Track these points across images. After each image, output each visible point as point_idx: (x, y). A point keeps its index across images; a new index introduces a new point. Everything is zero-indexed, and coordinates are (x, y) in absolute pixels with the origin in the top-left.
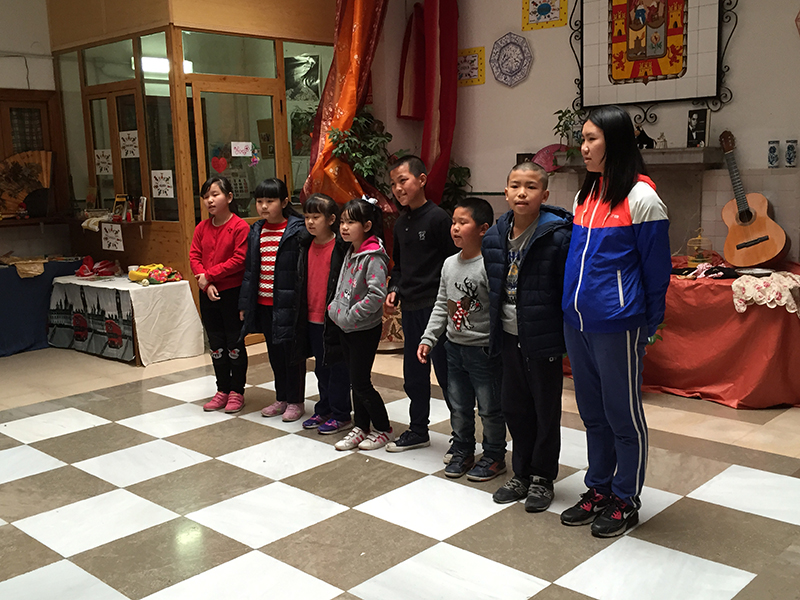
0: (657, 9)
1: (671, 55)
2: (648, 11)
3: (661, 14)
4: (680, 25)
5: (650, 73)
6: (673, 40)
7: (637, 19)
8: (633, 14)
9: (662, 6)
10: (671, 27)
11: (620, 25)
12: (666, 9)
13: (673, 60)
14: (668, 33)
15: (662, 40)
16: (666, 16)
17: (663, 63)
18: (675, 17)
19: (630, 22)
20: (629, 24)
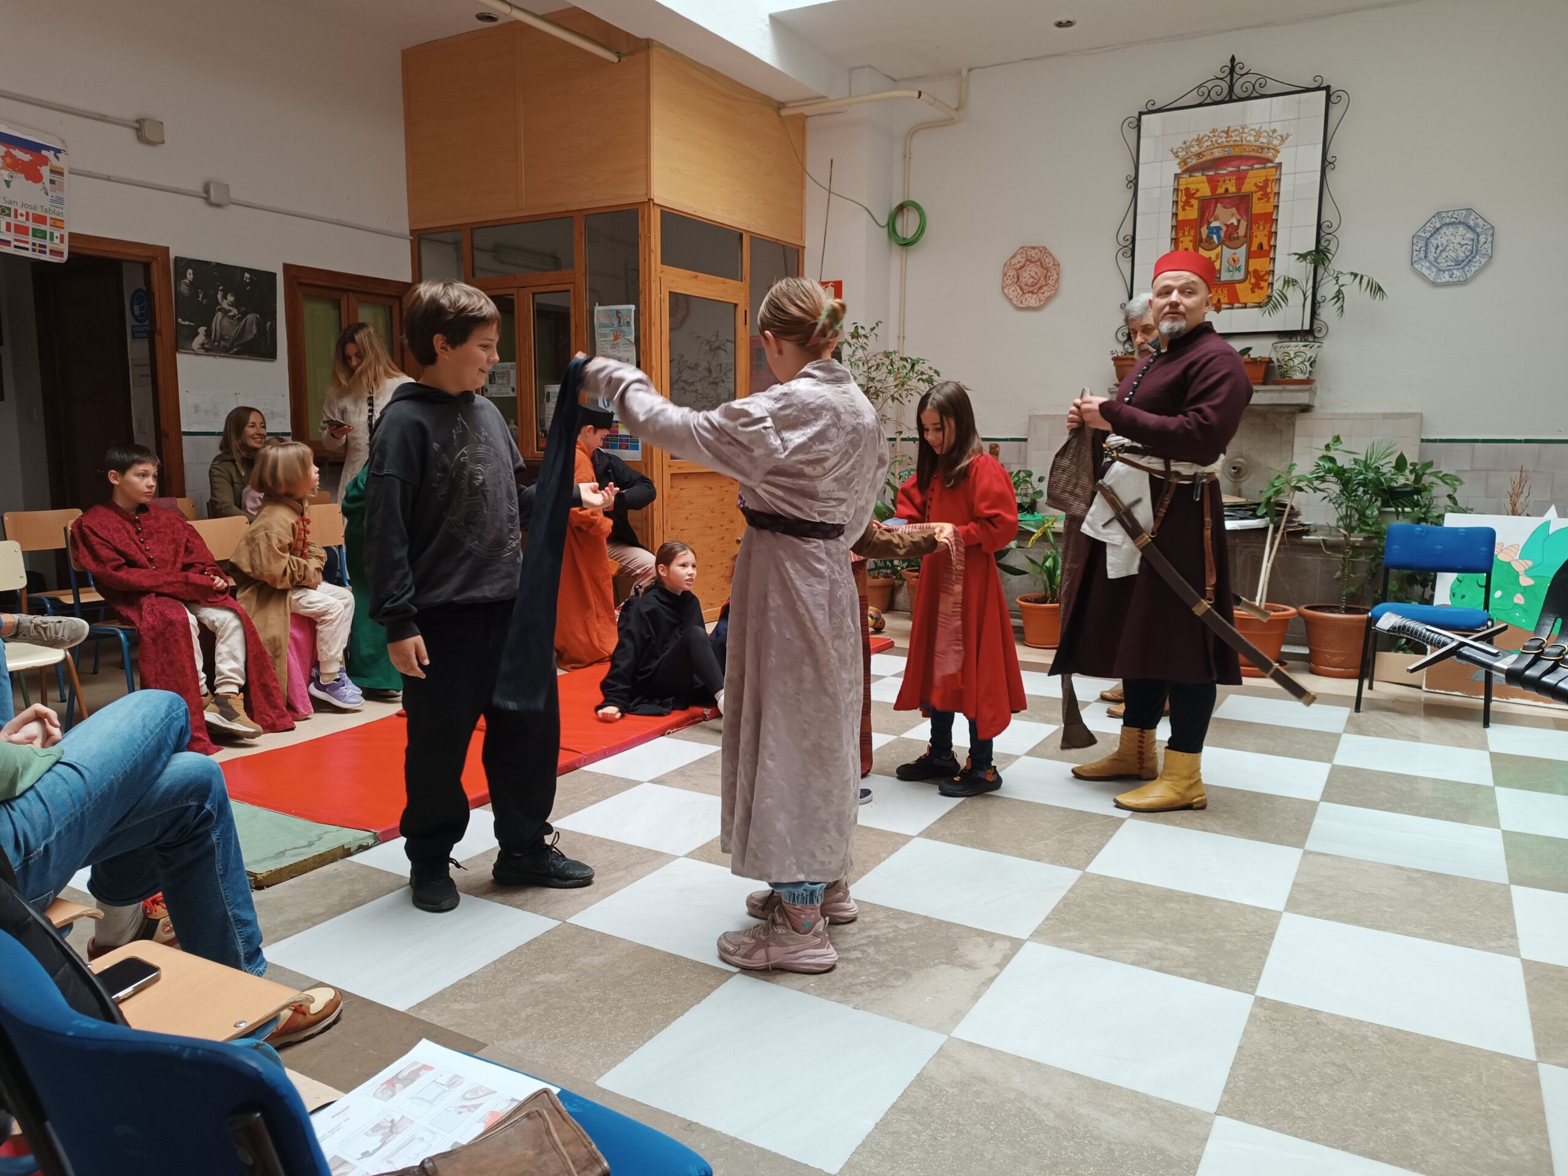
0: (1237, 227)
1: (1253, 280)
2: (1224, 228)
3: (1242, 232)
4: (1266, 247)
5: (1224, 300)
6: (1257, 264)
7: (1209, 238)
8: (1204, 231)
9: (1243, 224)
10: (1254, 248)
11: (1187, 242)
12: (1249, 228)
13: (1256, 287)
14: (1250, 255)
15: (1242, 263)
16: (1249, 238)
17: (1243, 290)
18: (1260, 237)
19: (1201, 240)
20: (1198, 242)
